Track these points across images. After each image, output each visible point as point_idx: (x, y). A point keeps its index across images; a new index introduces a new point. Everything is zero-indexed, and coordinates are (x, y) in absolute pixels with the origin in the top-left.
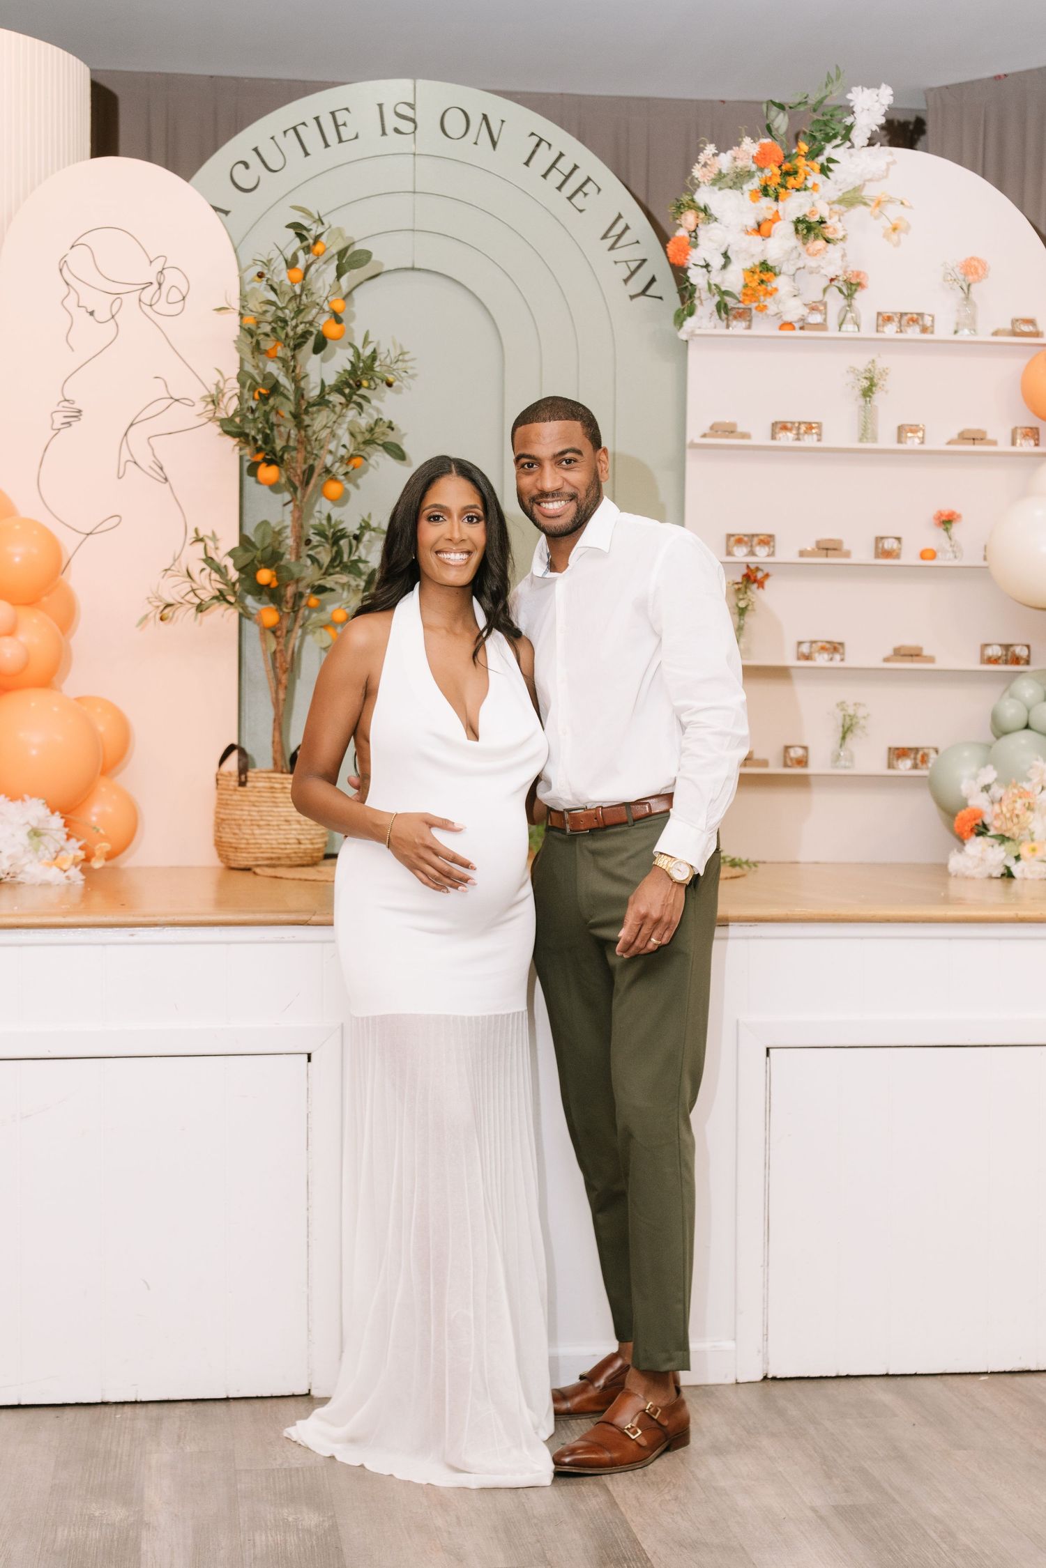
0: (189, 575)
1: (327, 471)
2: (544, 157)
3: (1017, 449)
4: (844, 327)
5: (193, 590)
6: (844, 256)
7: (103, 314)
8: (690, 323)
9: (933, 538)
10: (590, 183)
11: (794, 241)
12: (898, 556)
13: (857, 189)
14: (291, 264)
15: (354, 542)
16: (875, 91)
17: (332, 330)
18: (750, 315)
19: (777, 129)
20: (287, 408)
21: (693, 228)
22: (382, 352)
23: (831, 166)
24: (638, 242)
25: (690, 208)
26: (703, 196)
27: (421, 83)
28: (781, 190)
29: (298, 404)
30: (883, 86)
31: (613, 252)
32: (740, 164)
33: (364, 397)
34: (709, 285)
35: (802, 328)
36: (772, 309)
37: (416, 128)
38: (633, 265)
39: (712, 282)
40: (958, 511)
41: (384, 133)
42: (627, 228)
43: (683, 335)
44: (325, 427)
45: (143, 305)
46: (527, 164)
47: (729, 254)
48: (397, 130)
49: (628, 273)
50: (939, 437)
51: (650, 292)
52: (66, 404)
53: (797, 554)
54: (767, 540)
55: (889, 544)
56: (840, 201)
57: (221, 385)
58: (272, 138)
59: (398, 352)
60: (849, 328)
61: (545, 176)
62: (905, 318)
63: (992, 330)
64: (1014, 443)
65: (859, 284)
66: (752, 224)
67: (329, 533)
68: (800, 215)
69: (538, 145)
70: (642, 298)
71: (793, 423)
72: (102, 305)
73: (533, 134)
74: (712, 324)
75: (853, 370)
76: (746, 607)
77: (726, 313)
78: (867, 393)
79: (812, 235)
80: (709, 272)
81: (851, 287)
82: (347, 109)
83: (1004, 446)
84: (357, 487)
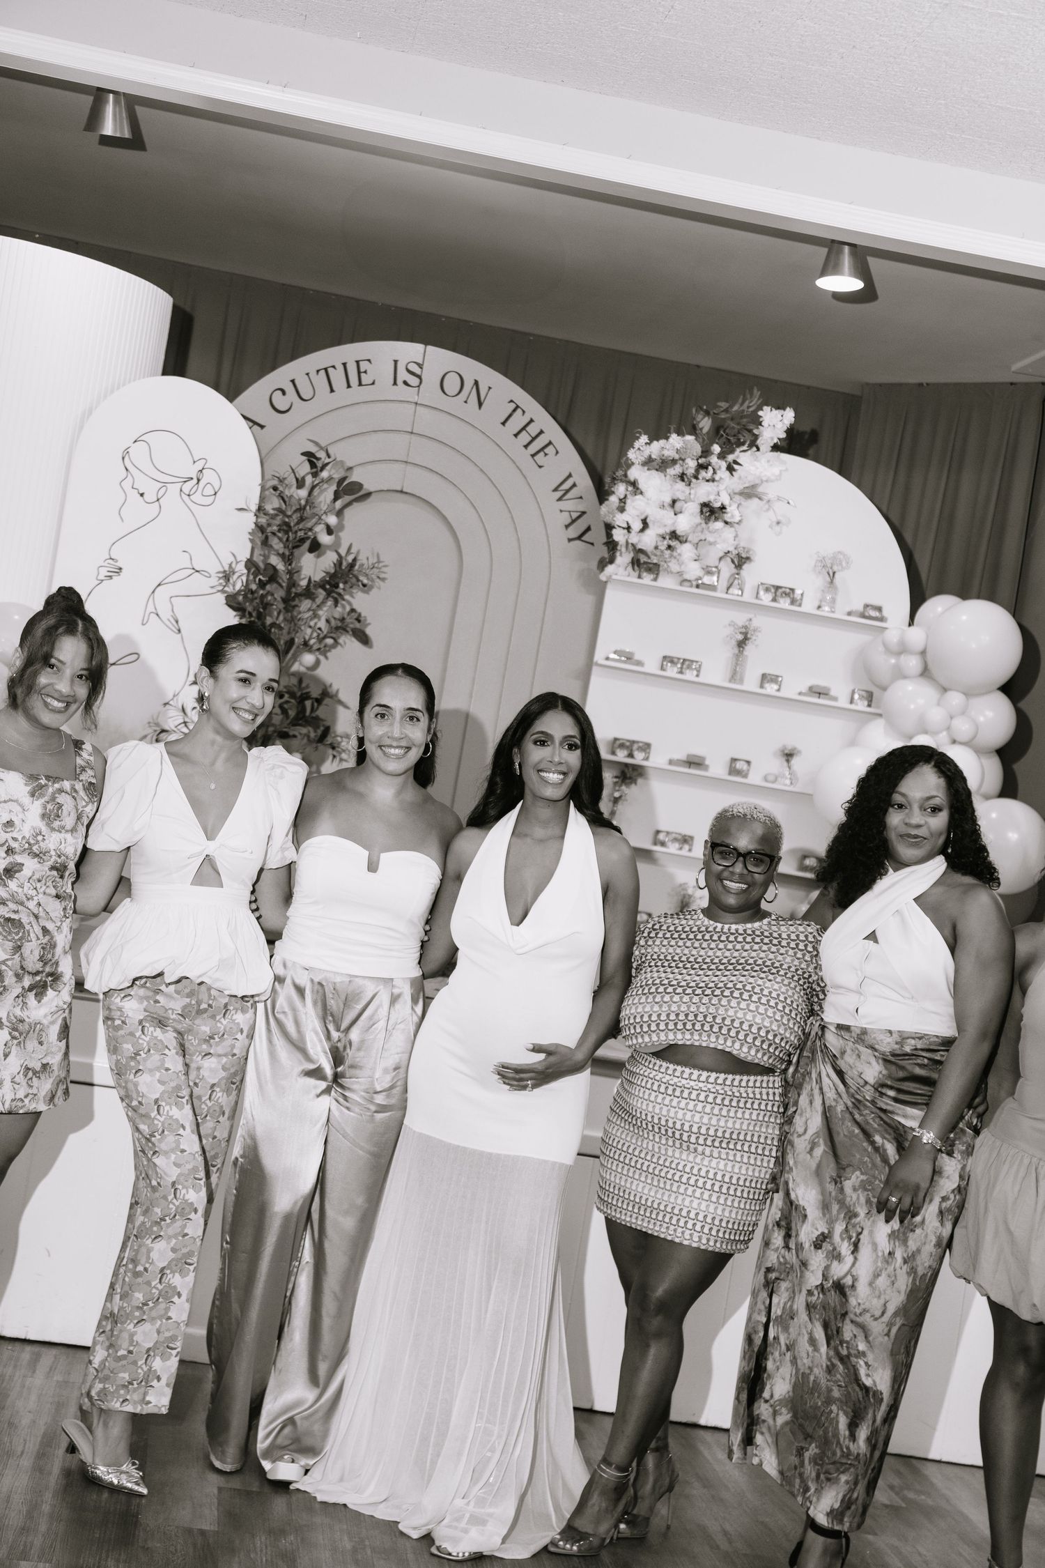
0: (183, 710)
1: (306, 644)
2: (518, 421)
3: (853, 707)
4: (731, 591)
5: (185, 723)
6: (736, 536)
7: (150, 496)
8: (610, 569)
9: (777, 765)
10: (551, 446)
11: (698, 519)
12: (746, 776)
13: (754, 486)
14: (300, 483)
15: (316, 704)
16: (782, 412)
17: (324, 539)
18: (658, 570)
19: (701, 429)
20: (280, 594)
21: (622, 497)
22: (362, 559)
23: (736, 467)
24: (581, 498)
25: (622, 481)
26: (635, 473)
27: (430, 348)
28: (694, 480)
29: (288, 591)
30: (788, 409)
31: (560, 502)
32: (666, 453)
33: (340, 594)
34: (627, 542)
35: (698, 586)
36: (674, 566)
37: (421, 383)
38: (575, 515)
39: (630, 541)
40: (799, 747)
41: (395, 383)
42: (574, 485)
43: (603, 577)
44: (309, 610)
45: (183, 495)
46: (503, 424)
47: (648, 521)
48: (405, 383)
49: (569, 521)
50: (793, 687)
51: (585, 538)
52: (111, 561)
53: (667, 762)
54: (646, 747)
55: (739, 765)
56: (741, 494)
57: (233, 565)
58: (307, 374)
59: (375, 560)
60: (735, 591)
61: (516, 435)
62: (780, 591)
63: (848, 609)
64: (852, 702)
65: (748, 558)
66: (668, 500)
67: (299, 694)
68: (705, 500)
69: (514, 410)
70: (578, 542)
71: (679, 659)
72: (151, 490)
73: (512, 401)
74: (627, 573)
75: (732, 624)
76: (620, 797)
77: (638, 566)
78: (741, 644)
79: (713, 518)
80: (629, 532)
81: (741, 561)
82: (369, 360)
83: (843, 702)
84: (327, 658)
